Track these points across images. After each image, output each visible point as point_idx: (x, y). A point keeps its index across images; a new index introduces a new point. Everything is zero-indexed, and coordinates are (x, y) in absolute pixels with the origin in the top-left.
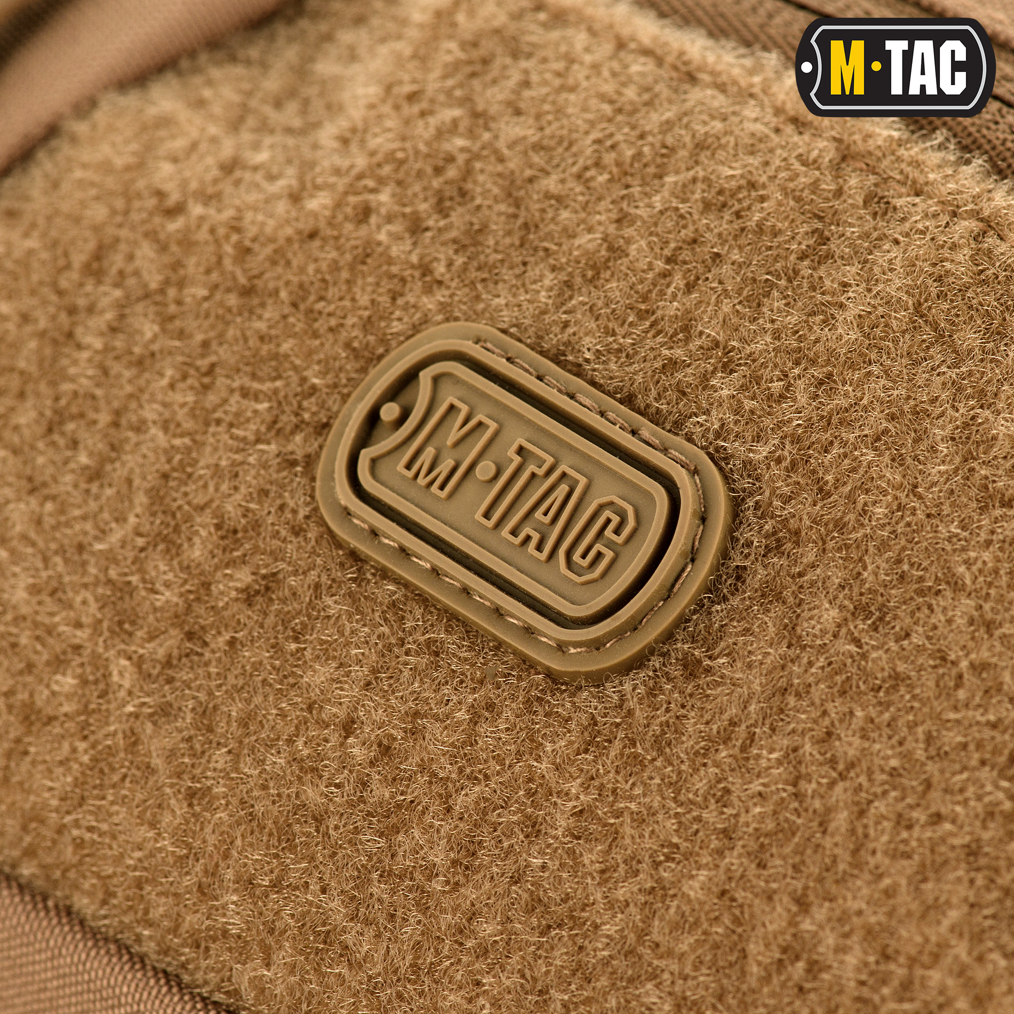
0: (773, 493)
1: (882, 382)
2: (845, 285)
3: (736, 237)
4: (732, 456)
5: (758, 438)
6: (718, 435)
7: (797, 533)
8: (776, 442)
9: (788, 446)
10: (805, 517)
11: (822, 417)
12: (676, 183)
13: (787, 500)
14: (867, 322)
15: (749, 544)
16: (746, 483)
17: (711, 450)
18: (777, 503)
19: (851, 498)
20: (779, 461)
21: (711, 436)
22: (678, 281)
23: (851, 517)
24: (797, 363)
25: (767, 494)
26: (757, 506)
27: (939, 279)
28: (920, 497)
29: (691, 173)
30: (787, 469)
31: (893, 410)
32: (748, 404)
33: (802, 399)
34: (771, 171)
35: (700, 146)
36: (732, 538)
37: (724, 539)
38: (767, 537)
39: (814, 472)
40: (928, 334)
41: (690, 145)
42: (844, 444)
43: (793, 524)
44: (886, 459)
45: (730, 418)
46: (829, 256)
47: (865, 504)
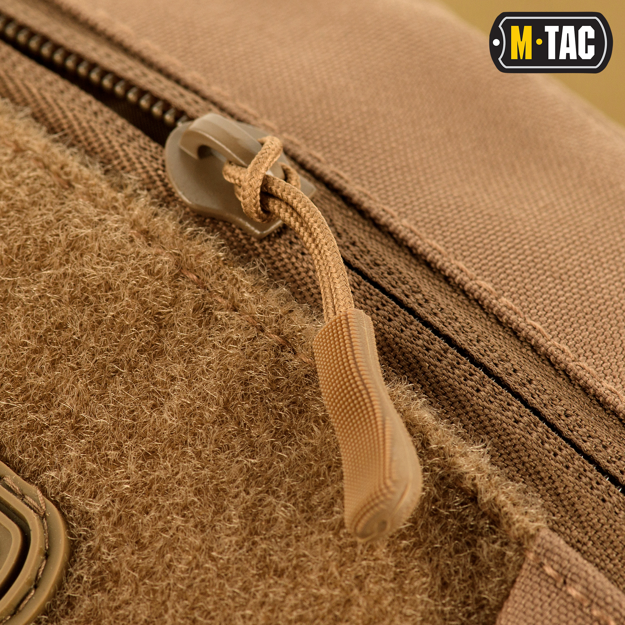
0: (102, 540)
1: (195, 462)
2: (173, 379)
3: (93, 328)
4: (74, 506)
5: (94, 495)
6: (65, 487)
7: (117, 574)
8: (108, 500)
9: (117, 506)
10: (124, 564)
11: (145, 484)
12: (50, 276)
13: (111, 548)
14: (187, 410)
15: (80, 578)
16: (82, 530)
17: (58, 499)
18: (104, 550)
19: (161, 554)
20: (108, 515)
21: (59, 488)
22: (45, 358)
23: (160, 568)
24: (130, 437)
25: (97, 541)
26: (89, 549)
27: (245, 383)
28: (213, 559)
29: (62, 270)
30: (115, 524)
31: (201, 486)
32: (90, 466)
33: (132, 467)
34: (124, 276)
35: (72, 245)
36: (67, 572)
37: (61, 573)
38: (94, 574)
39: (134, 528)
40: (232, 427)
41: (64, 244)
42: (160, 508)
43: (115, 567)
44: (190, 525)
45: (75, 475)
46: (162, 353)
47: (171, 560)
